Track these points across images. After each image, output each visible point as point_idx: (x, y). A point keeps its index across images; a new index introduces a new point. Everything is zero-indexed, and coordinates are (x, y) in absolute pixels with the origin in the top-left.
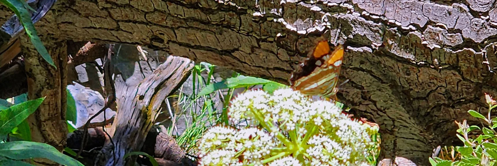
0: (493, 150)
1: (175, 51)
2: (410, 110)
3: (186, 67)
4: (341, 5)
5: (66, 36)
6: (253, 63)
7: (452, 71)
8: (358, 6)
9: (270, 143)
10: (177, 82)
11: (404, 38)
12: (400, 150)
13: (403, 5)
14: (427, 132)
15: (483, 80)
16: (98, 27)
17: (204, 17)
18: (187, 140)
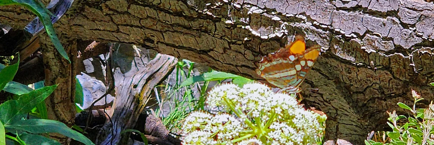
0: (417, 135)
1: (163, 50)
2: (350, 102)
3: (171, 63)
4: (297, 16)
5: (76, 35)
6: (225, 61)
7: (385, 71)
8: (310, 17)
9: (239, 127)
10: (164, 75)
11: (347, 44)
12: (342, 134)
13: (347, 17)
14: (363, 120)
15: (410, 79)
16: (102, 29)
17: (186, 23)
18: (171, 121)
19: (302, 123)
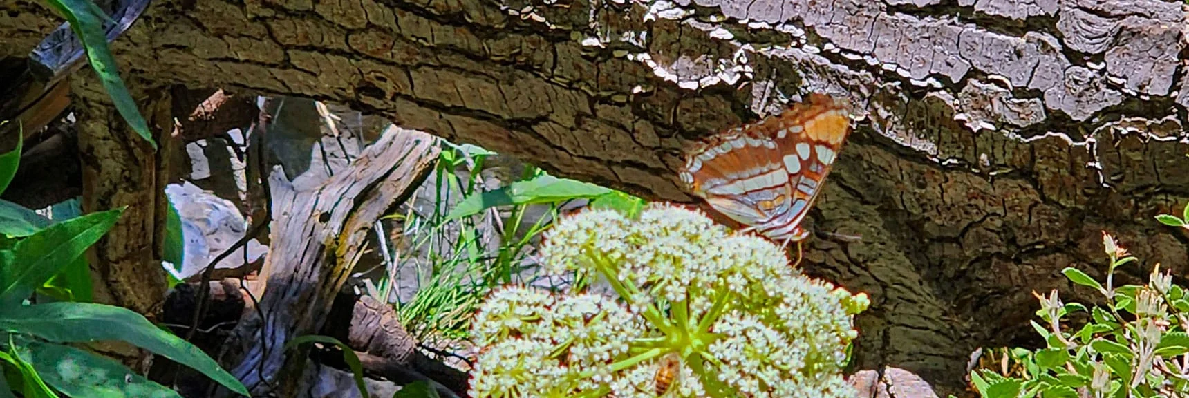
0: (1118, 357)
1: (409, 117)
2: (923, 265)
3: (424, 155)
4: (779, 28)
5: (170, 75)
6: (578, 149)
7: (1019, 181)
8: (815, 32)
9: (628, 329)
10: (403, 186)
11: (916, 106)
12: (897, 352)
13: (917, 33)
14: (957, 314)
15: (1087, 204)
16: (242, 58)
17: (475, 44)
18: (420, 314)
19: (802, 318)
